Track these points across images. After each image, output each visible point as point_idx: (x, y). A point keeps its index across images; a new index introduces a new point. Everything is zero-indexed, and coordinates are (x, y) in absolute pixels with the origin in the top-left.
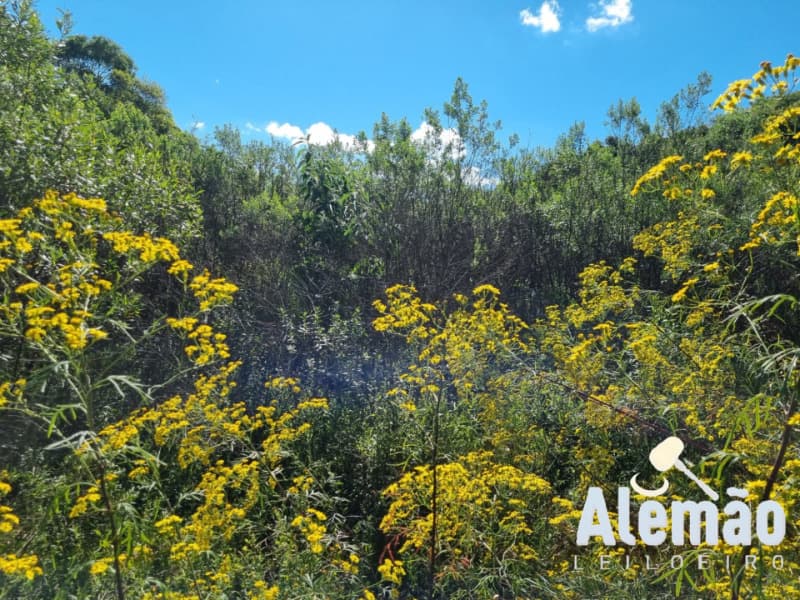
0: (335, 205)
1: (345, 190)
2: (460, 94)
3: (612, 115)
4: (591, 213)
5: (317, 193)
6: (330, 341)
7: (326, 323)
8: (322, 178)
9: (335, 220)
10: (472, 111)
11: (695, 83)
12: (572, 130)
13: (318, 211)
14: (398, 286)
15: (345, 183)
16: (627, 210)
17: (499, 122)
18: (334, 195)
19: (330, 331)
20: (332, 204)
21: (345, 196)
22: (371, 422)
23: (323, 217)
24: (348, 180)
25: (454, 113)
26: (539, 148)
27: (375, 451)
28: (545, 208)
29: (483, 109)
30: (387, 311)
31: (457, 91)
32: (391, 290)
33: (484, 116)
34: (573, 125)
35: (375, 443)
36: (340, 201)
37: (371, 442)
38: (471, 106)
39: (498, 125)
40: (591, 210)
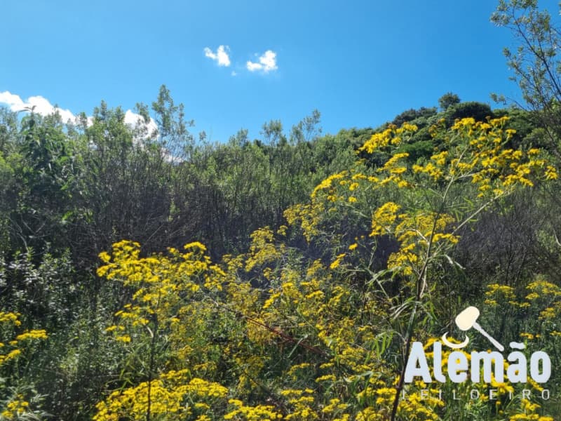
0: (54, 165)
1: (63, 153)
2: (164, 95)
3: (265, 129)
4: (249, 189)
5: (37, 153)
6: (40, 276)
7: (37, 261)
8: (43, 142)
9: (53, 176)
10: (173, 109)
11: (311, 116)
12: (239, 133)
13: (38, 167)
14: (124, 241)
15: (64, 148)
16: (271, 191)
17: (193, 121)
18: (54, 157)
19: (41, 268)
20: (51, 163)
21: (64, 158)
22: (75, 343)
23: (43, 173)
24: (67, 146)
25: (159, 110)
26: (217, 143)
27: (76, 369)
28: (221, 184)
29: (181, 110)
30: (111, 261)
31: (161, 94)
32: (118, 245)
33: (182, 115)
34: (240, 130)
35: (77, 361)
36: (59, 162)
37: (73, 361)
38: (172, 105)
39: (192, 123)
40: (250, 187)
